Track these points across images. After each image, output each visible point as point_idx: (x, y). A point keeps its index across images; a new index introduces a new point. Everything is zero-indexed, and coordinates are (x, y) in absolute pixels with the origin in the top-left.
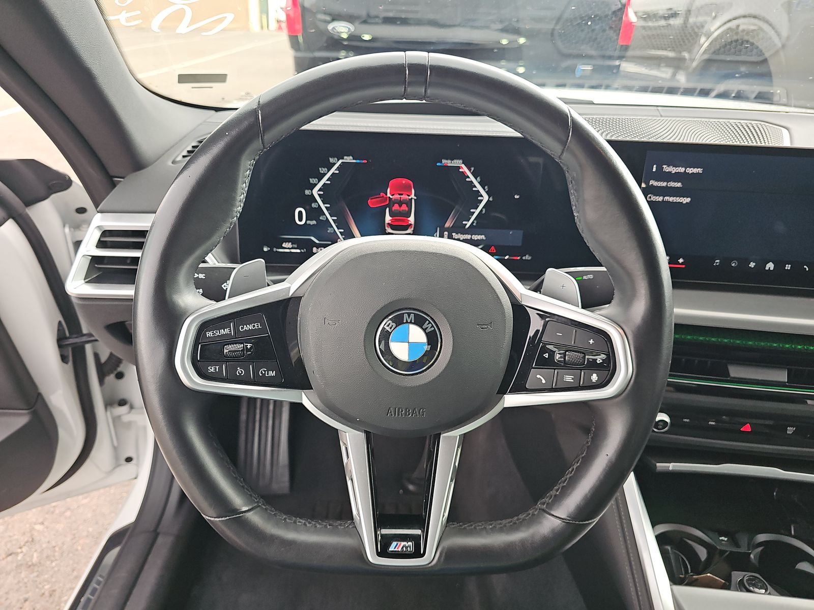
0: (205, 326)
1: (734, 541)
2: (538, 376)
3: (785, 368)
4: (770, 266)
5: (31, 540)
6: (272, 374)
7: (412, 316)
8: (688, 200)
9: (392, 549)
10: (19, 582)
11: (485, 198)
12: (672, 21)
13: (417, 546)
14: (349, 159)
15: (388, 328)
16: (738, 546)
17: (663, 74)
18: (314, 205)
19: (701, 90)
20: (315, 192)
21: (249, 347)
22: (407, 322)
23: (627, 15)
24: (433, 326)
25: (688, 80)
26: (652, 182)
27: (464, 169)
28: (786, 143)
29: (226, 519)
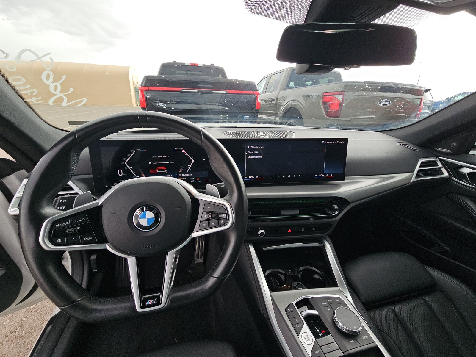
0: (54, 223)
1: (293, 272)
2: (203, 224)
3: (298, 209)
4: (289, 176)
5: (21, 325)
6: (91, 238)
7: (148, 208)
8: (261, 157)
9: (147, 304)
10: (17, 344)
11: (193, 161)
12: (273, 102)
13: (158, 301)
14: (138, 150)
15: (138, 214)
16: (294, 273)
17: (272, 118)
18: (126, 168)
19: (269, 122)
20: (126, 163)
21: (78, 229)
22: (145, 210)
23: (258, 100)
24: (157, 211)
25: (279, 120)
26: (249, 152)
27: (184, 151)
28: (293, 137)
29: (68, 306)
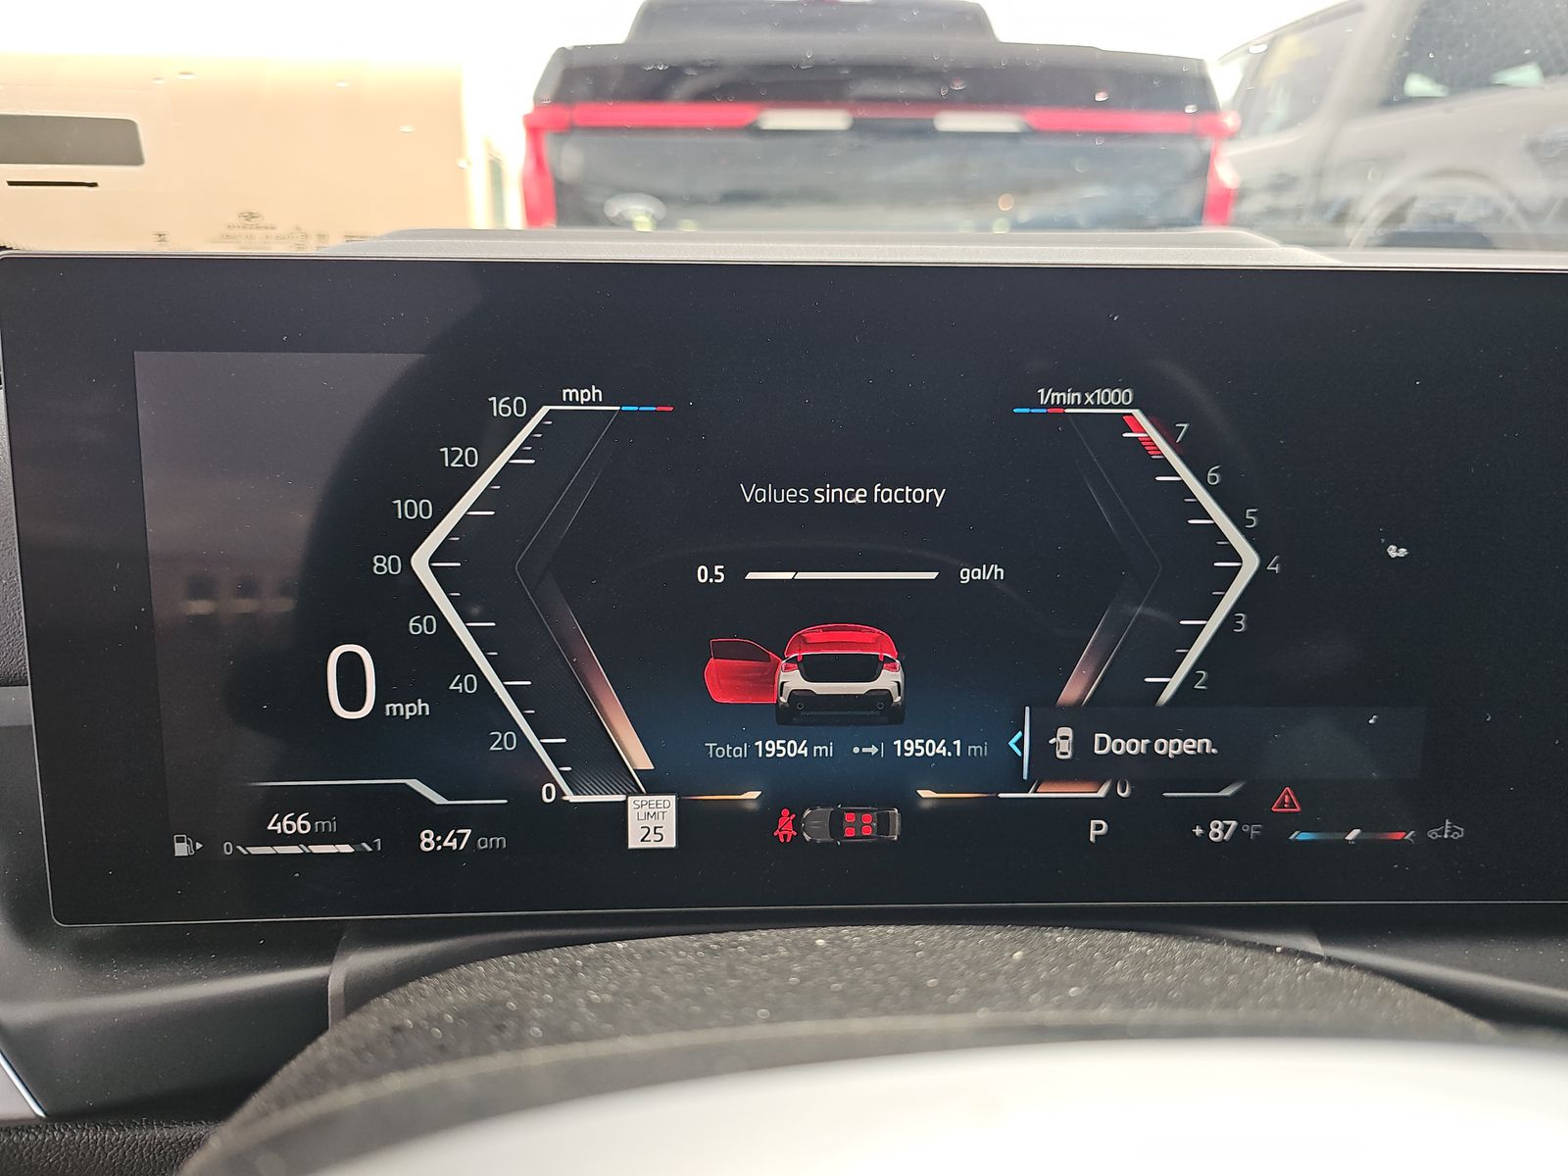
11: (1250, 561)
14: (584, 398)
18: (418, 627)
20: (420, 561)
27: (1144, 428)
